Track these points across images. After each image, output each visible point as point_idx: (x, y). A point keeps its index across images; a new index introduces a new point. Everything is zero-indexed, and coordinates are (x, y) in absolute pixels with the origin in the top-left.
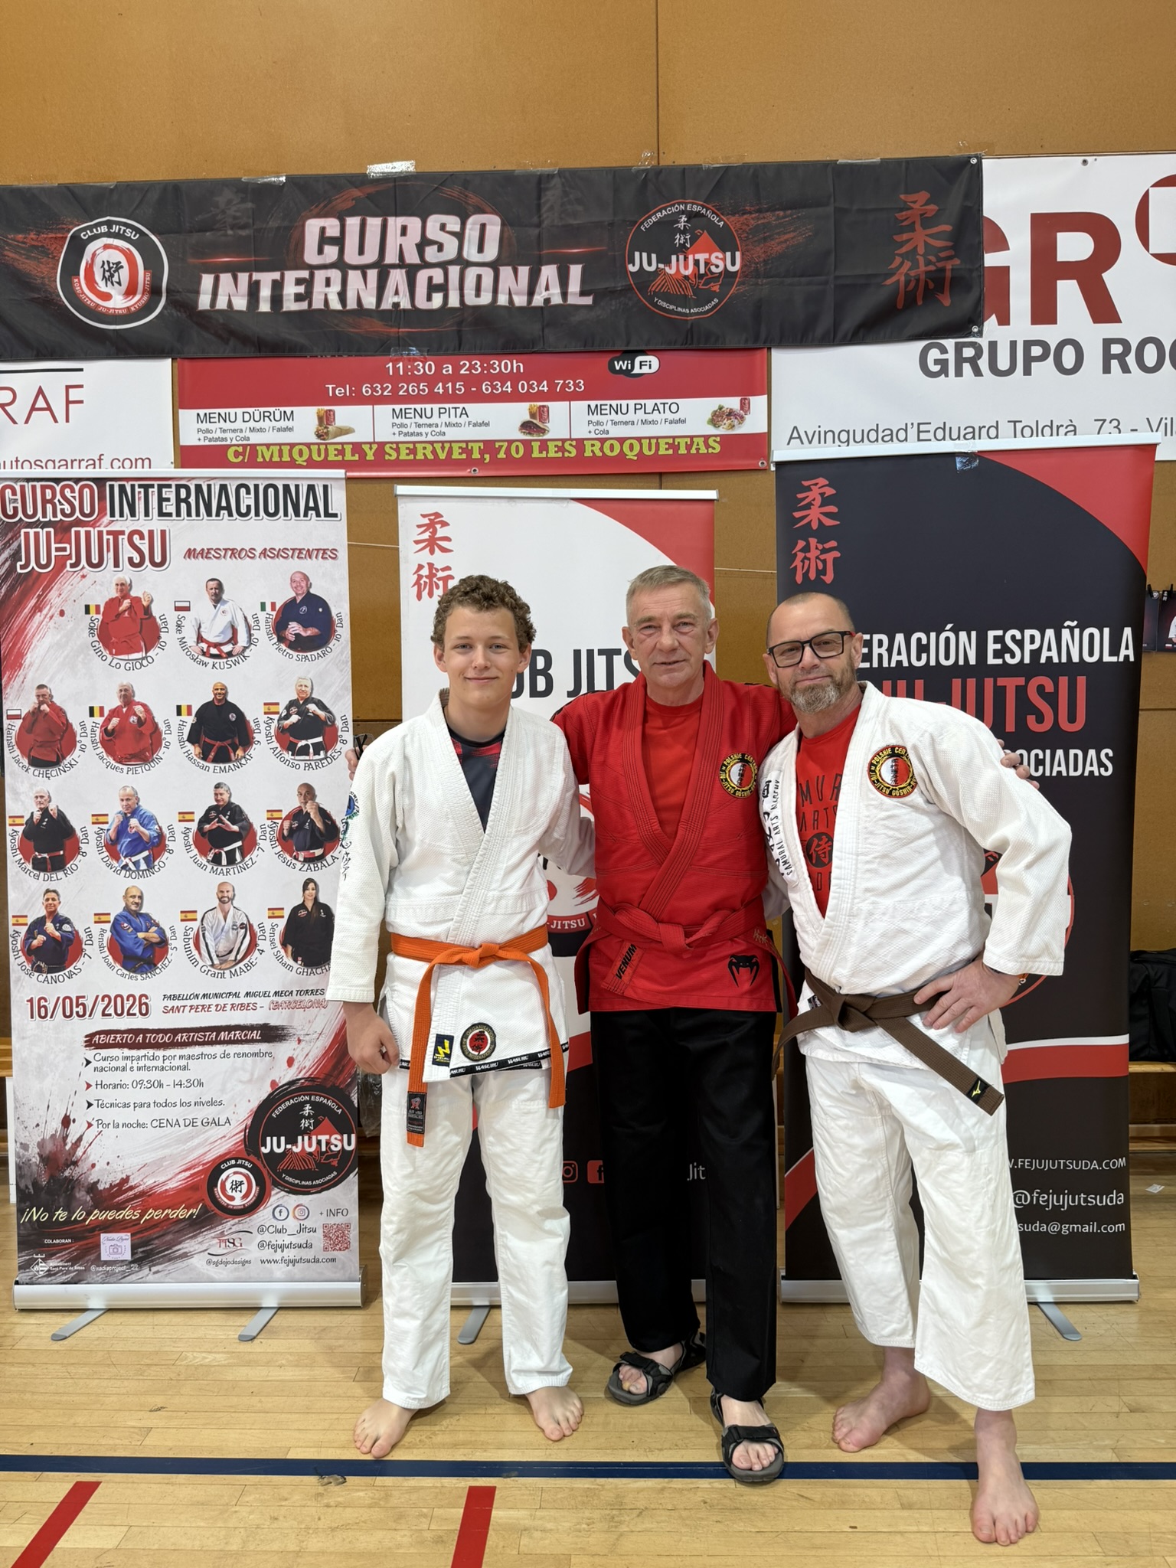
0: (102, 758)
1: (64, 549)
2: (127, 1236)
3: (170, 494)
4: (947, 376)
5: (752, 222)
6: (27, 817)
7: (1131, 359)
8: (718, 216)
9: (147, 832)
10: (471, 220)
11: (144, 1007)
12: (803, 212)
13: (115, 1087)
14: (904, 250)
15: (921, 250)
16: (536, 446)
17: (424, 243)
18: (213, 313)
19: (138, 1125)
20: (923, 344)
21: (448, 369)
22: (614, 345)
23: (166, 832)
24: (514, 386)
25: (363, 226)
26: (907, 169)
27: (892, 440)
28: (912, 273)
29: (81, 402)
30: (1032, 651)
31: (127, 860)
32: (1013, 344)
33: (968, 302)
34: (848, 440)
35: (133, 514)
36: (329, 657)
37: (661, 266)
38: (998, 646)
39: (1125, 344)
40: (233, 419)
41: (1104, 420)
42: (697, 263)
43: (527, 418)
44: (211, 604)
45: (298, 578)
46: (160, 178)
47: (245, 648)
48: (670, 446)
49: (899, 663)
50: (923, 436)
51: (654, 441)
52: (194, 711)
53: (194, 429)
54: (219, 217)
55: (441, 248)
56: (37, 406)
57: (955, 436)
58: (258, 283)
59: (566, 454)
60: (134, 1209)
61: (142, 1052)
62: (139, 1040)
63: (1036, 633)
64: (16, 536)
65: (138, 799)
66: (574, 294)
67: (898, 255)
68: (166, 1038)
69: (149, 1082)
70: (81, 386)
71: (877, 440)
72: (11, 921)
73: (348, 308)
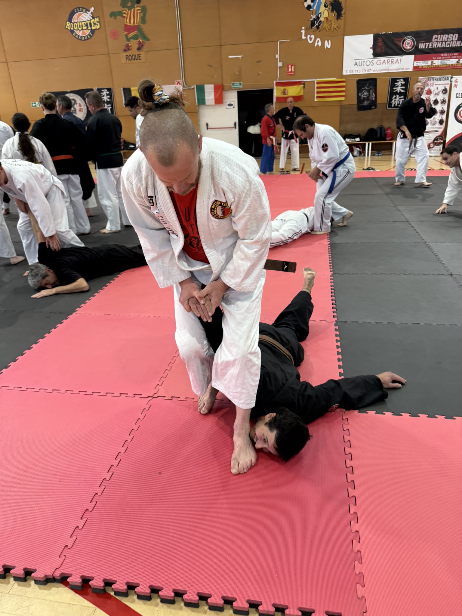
10: (454, 35)
16: (458, 64)
17: (448, 38)
18: (420, 48)
21: (449, 55)
24: (456, 57)
25: (441, 36)
40: (421, 62)
43: (457, 61)
44: (437, 90)
45: (445, 87)
46: (416, 30)
53: (416, 64)
54: (423, 35)
55: (450, 39)
56: (397, 61)
58: (426, 44)
70: (402, 59)
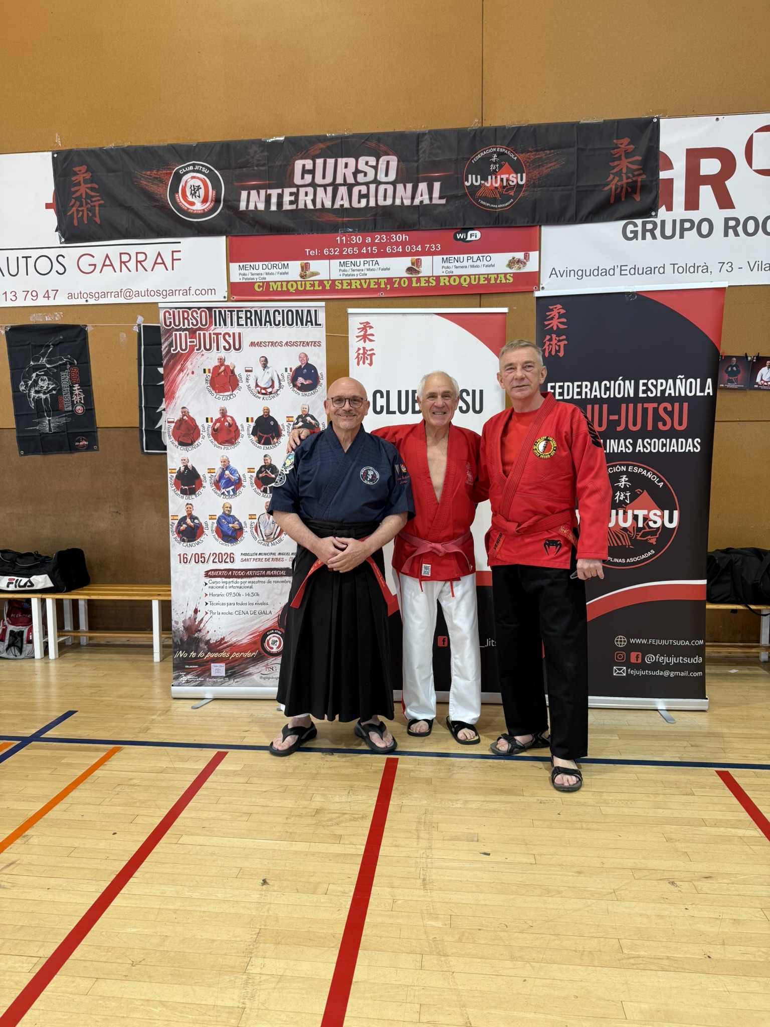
0: (212, 442)
1: (193, 342)
2: (223, 665)
3: (242, 315)
4: (637, 239)
5: (532, 157)
6: (178, 469)
7: (740, 229)
8: (514, 154)
9: (233, 477)
10: (381, 159)
11: (232, 559)
12: (561, 151)
13: (218, 595)
14: (615, 171)
15: (624, 171)
16: (414, 280)
17: (357, 172)
18: (247, 212)
19: (229, 613)
20: (624, 222)
21: (369, 240)
22: (457, 225)
23: (242, 477)
24: (403, 249)
25: (325, 163)
26: (618, 126)
27: (606, 275)
28: (619, 184)
29: (180, 259)
30: (661, 390)
31: (224, 490)
32: (674, 222)
33: (649, 199)
34: (582, 275)
35: (225, 325)
36: (317, 394)
37: (483, 182)
38: (645, 388)
39: (737, 220)
40: (257, 268)
41: (724, 263)
42: (502, 180)
43: (410, 265)
44: (262, 369)
45: (302, 356)
46: (219, 140)
47: (278, 390)
48: (486, 279)
49: (596, 396)
50: (623, 272)
51: (477, 277)
52: (254, 421)
53: (238, 273)
54: (250, 160)
55: (366, 175)
56: (157, 262)
57: (640, 272)
58: (270, 195)
59: (430, 284)
60: (227, 652)
61: (231, 580)
62: (230, 574)
63: (664, 382)
64: (171, 335)
65: (229, 462)
66: (435, 198)
67: (612, 173)
68: (242, 573)
69: (234, 593)
70: (180, 251)
71: (598, 275)
72: (170, 518)
73: (317, 208)
